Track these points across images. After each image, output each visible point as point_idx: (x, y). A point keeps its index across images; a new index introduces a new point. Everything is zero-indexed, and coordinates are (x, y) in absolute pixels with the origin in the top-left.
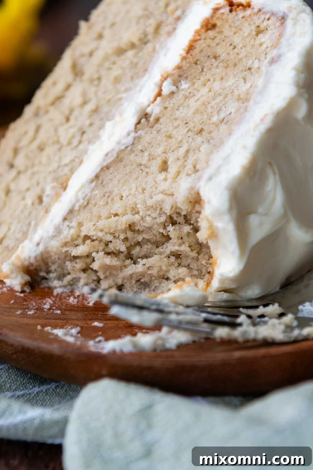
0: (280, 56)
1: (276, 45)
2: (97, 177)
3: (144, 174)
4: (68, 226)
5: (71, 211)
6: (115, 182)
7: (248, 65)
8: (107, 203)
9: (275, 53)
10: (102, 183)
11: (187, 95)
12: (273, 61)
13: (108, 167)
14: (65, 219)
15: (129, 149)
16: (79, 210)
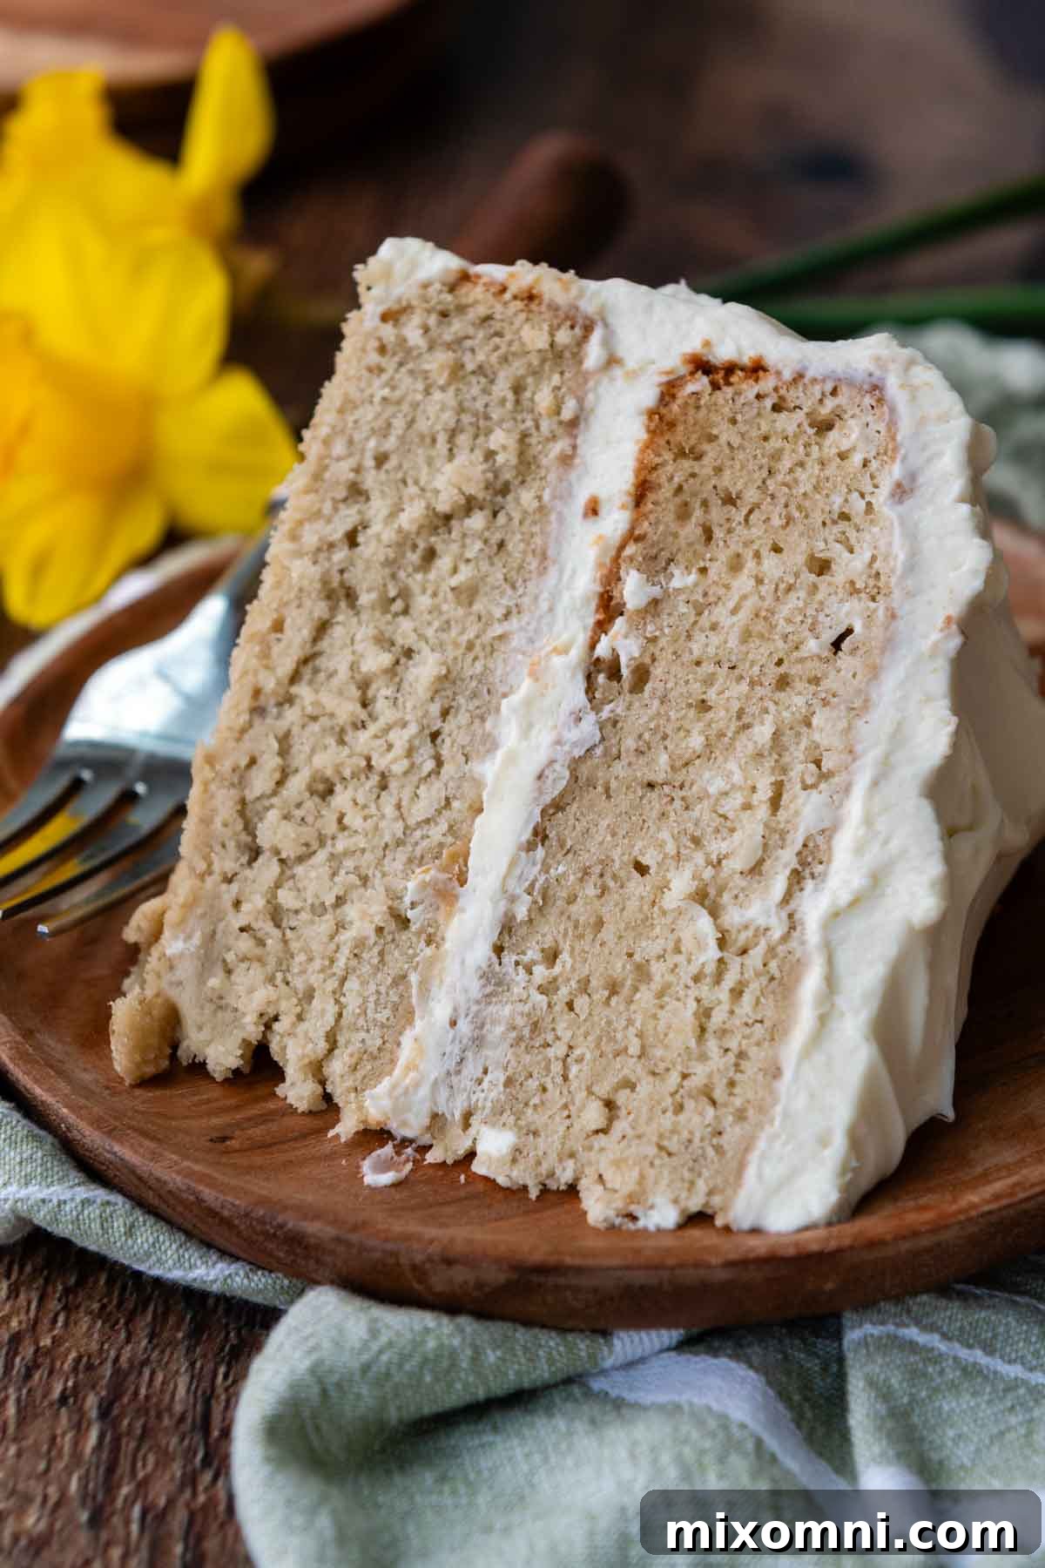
0: (913, 476)
1: (889, 450)
2: (540, 835)
3: (678, 804)
4: (517, 963)
5: (507, 926)
6: (601, 834)
7: (836, 508)
8: (604, 890)
9: (896, 471)
10: (562, 846)
11: (701, 600)
12: (902, 492)
13: (558, 806)
14: (499, 950)
15: (599, 751)
16: (531, 921)
